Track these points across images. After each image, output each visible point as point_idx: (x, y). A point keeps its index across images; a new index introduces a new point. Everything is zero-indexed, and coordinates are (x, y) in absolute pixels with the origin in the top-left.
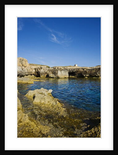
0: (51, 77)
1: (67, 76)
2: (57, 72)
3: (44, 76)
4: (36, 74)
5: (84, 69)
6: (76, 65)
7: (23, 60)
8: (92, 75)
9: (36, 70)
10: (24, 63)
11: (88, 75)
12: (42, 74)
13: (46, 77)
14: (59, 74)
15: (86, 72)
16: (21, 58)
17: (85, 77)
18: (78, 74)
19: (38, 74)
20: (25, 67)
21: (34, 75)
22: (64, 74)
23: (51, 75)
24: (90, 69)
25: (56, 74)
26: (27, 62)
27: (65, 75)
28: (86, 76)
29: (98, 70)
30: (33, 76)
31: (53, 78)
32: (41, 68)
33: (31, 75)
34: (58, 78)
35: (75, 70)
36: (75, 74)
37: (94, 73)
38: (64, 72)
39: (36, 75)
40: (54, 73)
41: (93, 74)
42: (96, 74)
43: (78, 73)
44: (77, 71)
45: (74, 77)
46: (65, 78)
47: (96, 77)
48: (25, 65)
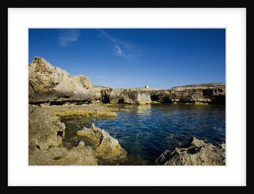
0: (127, 103)
1: (150, 101)
2: (136, 95)
3: (115, 101)
4: (103, 98)
5: (170, 91)
6: (147, 87)
7: (84, 79)
8: (184, 99)
9: (103, 93)
10: (86, 82)
11: (177, 100)
12: (113, 99)
13: (118, 103)
14: (140, 98)
15: (174, 96)
16: (82, 76)
17: (173, 102)
18: (163, 98)
19: (106, 99)
20: (87, 88)
21: (100, 100)
22: (146, 98)
23: (127, 100)
24: (180, 92)
25: (135, 99)
26: (90, 82)
27: (147, 100)
28: (175, 101)
29: (192, 92)
30: (98, 101)
31: (130, 104)
32: (111, 90)
33: (96, 100)
34: (138, 104)
35: (159, 93)
36: (159, 99)
37: (187, 96)
38: (146, 95)
39: (102, 100)
40: (132, 98)
41: (186, 98)
42: (191, 98)
43: (162, 96)
44: (161, 95)
45: (157, 102)
46: (147, 104)
47: (190, 102)
48: (87, 85)
